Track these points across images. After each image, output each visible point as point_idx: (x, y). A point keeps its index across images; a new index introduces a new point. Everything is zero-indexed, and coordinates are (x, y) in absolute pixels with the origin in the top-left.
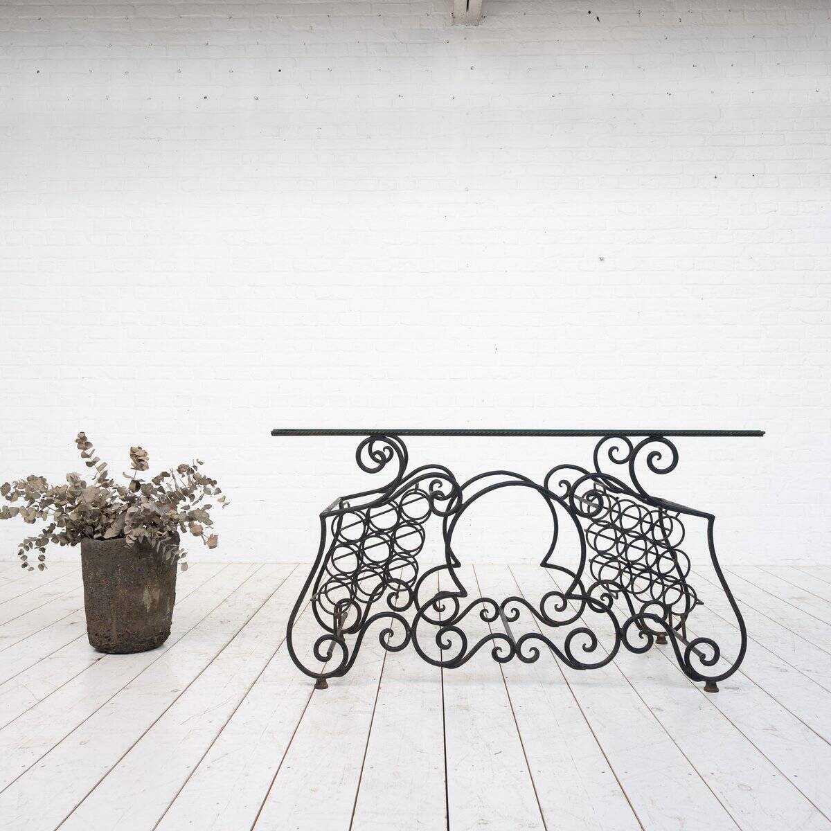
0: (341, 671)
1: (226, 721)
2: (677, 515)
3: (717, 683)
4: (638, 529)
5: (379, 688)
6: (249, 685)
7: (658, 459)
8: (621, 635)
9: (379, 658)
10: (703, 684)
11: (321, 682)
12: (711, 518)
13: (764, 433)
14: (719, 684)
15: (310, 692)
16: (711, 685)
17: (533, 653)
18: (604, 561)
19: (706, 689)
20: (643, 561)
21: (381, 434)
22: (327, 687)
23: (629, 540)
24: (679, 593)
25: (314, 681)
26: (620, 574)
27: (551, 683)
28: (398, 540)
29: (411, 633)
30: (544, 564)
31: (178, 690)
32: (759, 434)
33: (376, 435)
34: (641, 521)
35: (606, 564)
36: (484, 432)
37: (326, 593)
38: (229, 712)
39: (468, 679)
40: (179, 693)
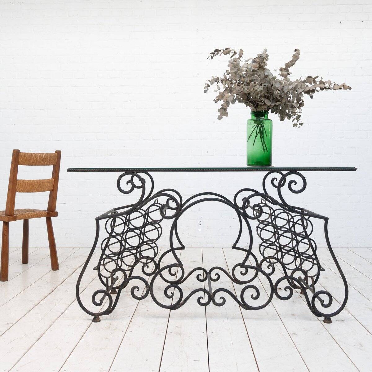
0: (108, 312)
1: (34, 342)
2: (308, 218)
3: (331, 318)
4: (287, 226)
5: (131, 321)
6: (54, 320)
7: (295, 185)
8: (274, 289)
9: (135, 304)
10: (323, 318)
11: (96, 318)
12: (326, 220)
13: (357, 169)
14: (332, 318)
15: (89, 324)
16: (328, 319)
17: (222, 300)
18: (267, 245)
19: (325, 322)
20: (290, 245)
21: (131, 171)
22: (100, 321)
23: (280, 232)
24: (312, 264)
25: (92, 317)
26: (277, 253)
27: (234, 318)
28: (146, 234)
29: (150, 289)
30: (234, 247)
31: (11, 323)
32: (354, 169)
33: (128, 171)
34: (289, 221)
35: (268, 247)
36: (192, 169)
37: (104, 265)
38: (38, 337)
39: (184, 316)
40: (12, 325)
